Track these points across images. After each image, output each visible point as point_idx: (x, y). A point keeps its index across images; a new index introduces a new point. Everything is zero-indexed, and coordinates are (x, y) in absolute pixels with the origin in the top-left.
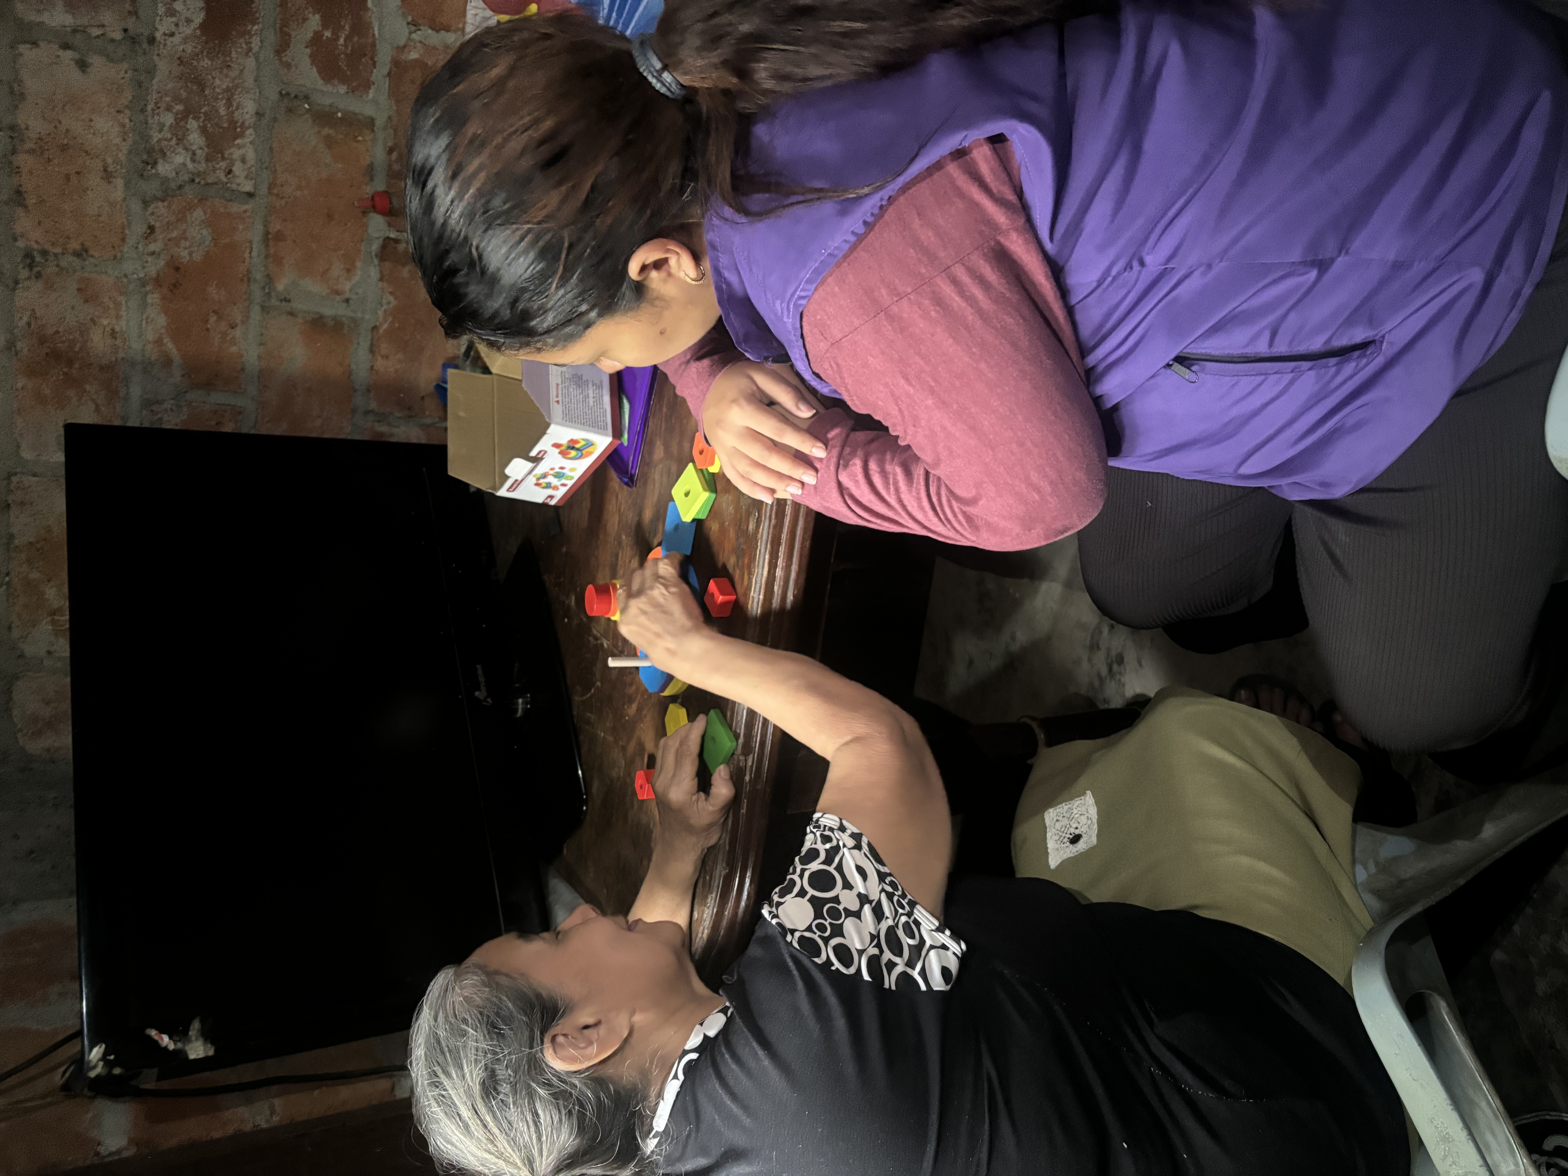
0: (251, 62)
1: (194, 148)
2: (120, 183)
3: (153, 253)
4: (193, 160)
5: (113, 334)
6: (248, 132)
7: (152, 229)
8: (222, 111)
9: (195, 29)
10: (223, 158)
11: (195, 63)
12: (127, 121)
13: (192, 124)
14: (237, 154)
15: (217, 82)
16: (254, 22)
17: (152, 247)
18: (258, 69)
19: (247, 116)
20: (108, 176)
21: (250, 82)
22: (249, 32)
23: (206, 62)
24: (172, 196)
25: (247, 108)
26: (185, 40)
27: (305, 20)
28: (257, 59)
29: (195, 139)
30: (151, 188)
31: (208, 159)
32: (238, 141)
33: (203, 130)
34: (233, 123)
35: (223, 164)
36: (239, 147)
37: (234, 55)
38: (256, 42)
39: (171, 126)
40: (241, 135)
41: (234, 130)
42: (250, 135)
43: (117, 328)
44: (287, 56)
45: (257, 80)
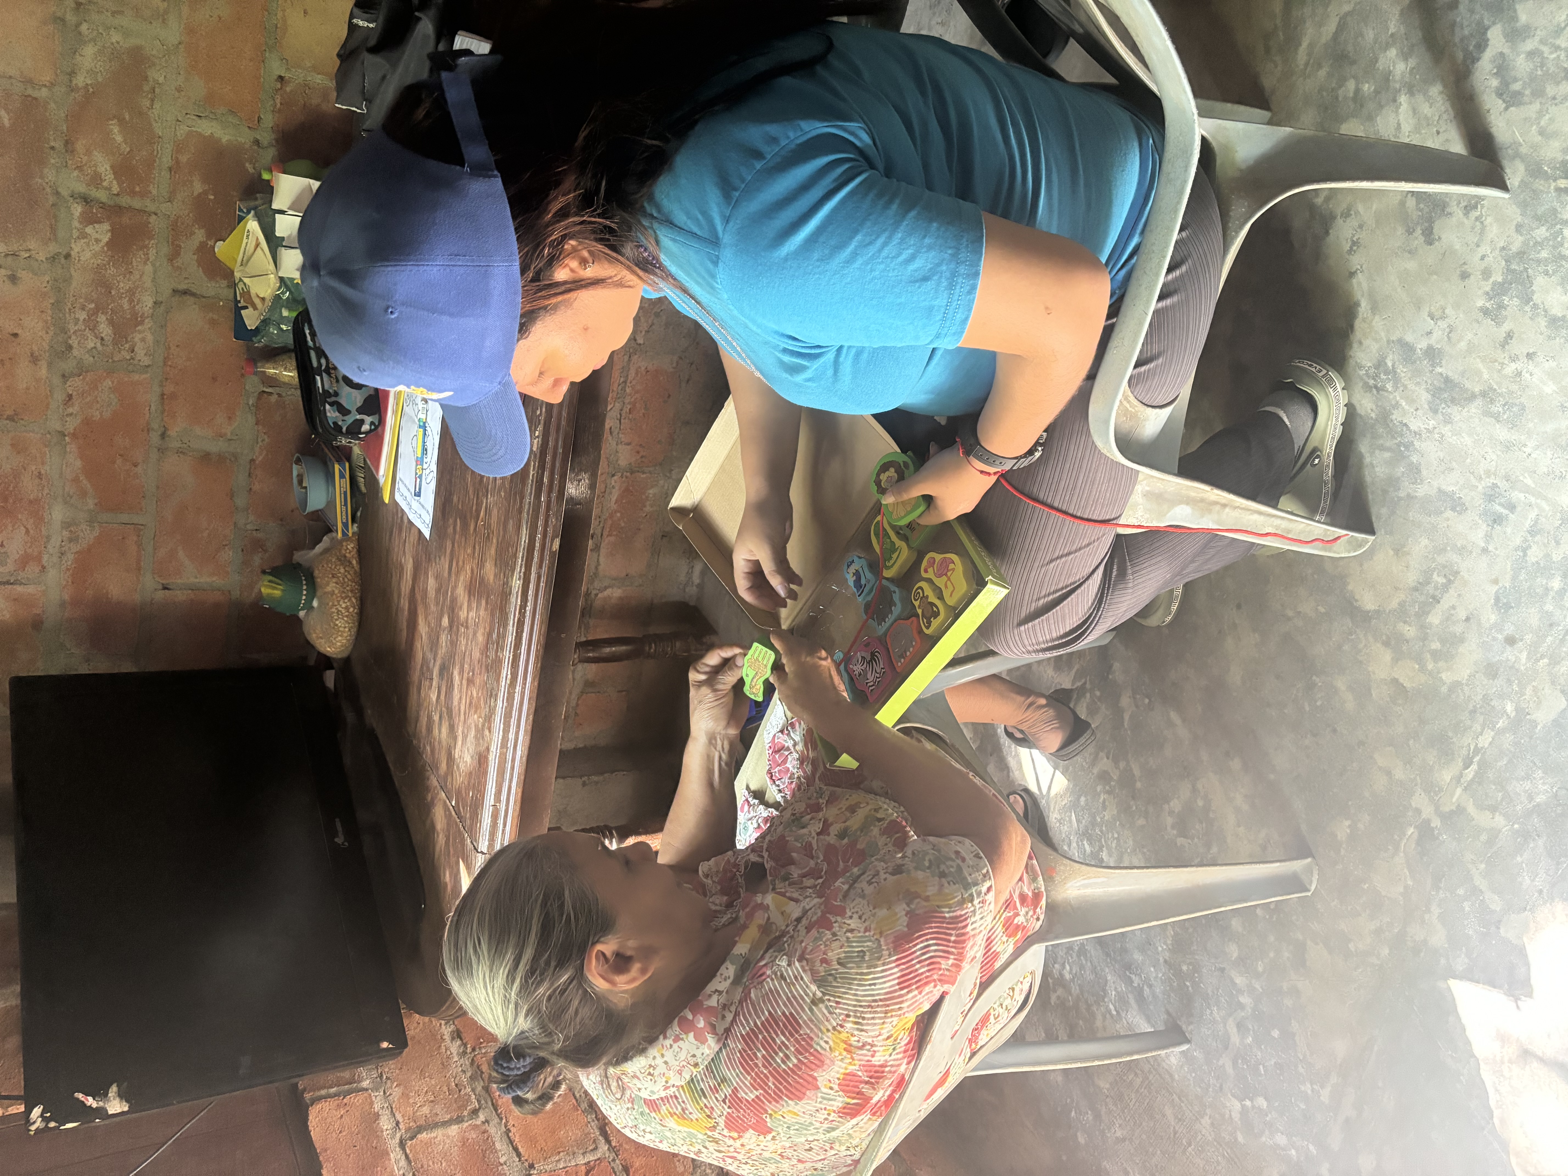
0: (149, 268)
1: (103, 335)
2: (43, 364)
3: (71, 414)
4: (102, 345)
5: (40, 476)
6: (146, 321)
7: (70, 397)
8: (126, 306)
9: (103, 247)
10: (127, 342)
11: (103, 272)
12: (49, 318)
13: (102, 318)
14: (137, 337)
15: (122, 285)
16: (151, 238)
17: (70, 410)
18: (155, 272)
19: (146, 309)
20: (34, 359)
21: (148, 284)
22: (146, 247)
23: (112, 271)
24: (87, 372)
25: (147, 302)
26: (95, 256)
27: (193, 234)
28: (153, 265)
29: (105, 329)
30: (68, 365)
31: (115, 343)
32: (139, 328)
33: (111, 322)
34: (135, 315)
35: (127, 346)
36: (140, 332)
37: (134, 264)
38: (152, 252)
39: (84, 320)
40: (142, 323)
41: (137, 320)
42: (148, 323)
43: (43, 472)
44: (178, 262)
45: (154, 280)
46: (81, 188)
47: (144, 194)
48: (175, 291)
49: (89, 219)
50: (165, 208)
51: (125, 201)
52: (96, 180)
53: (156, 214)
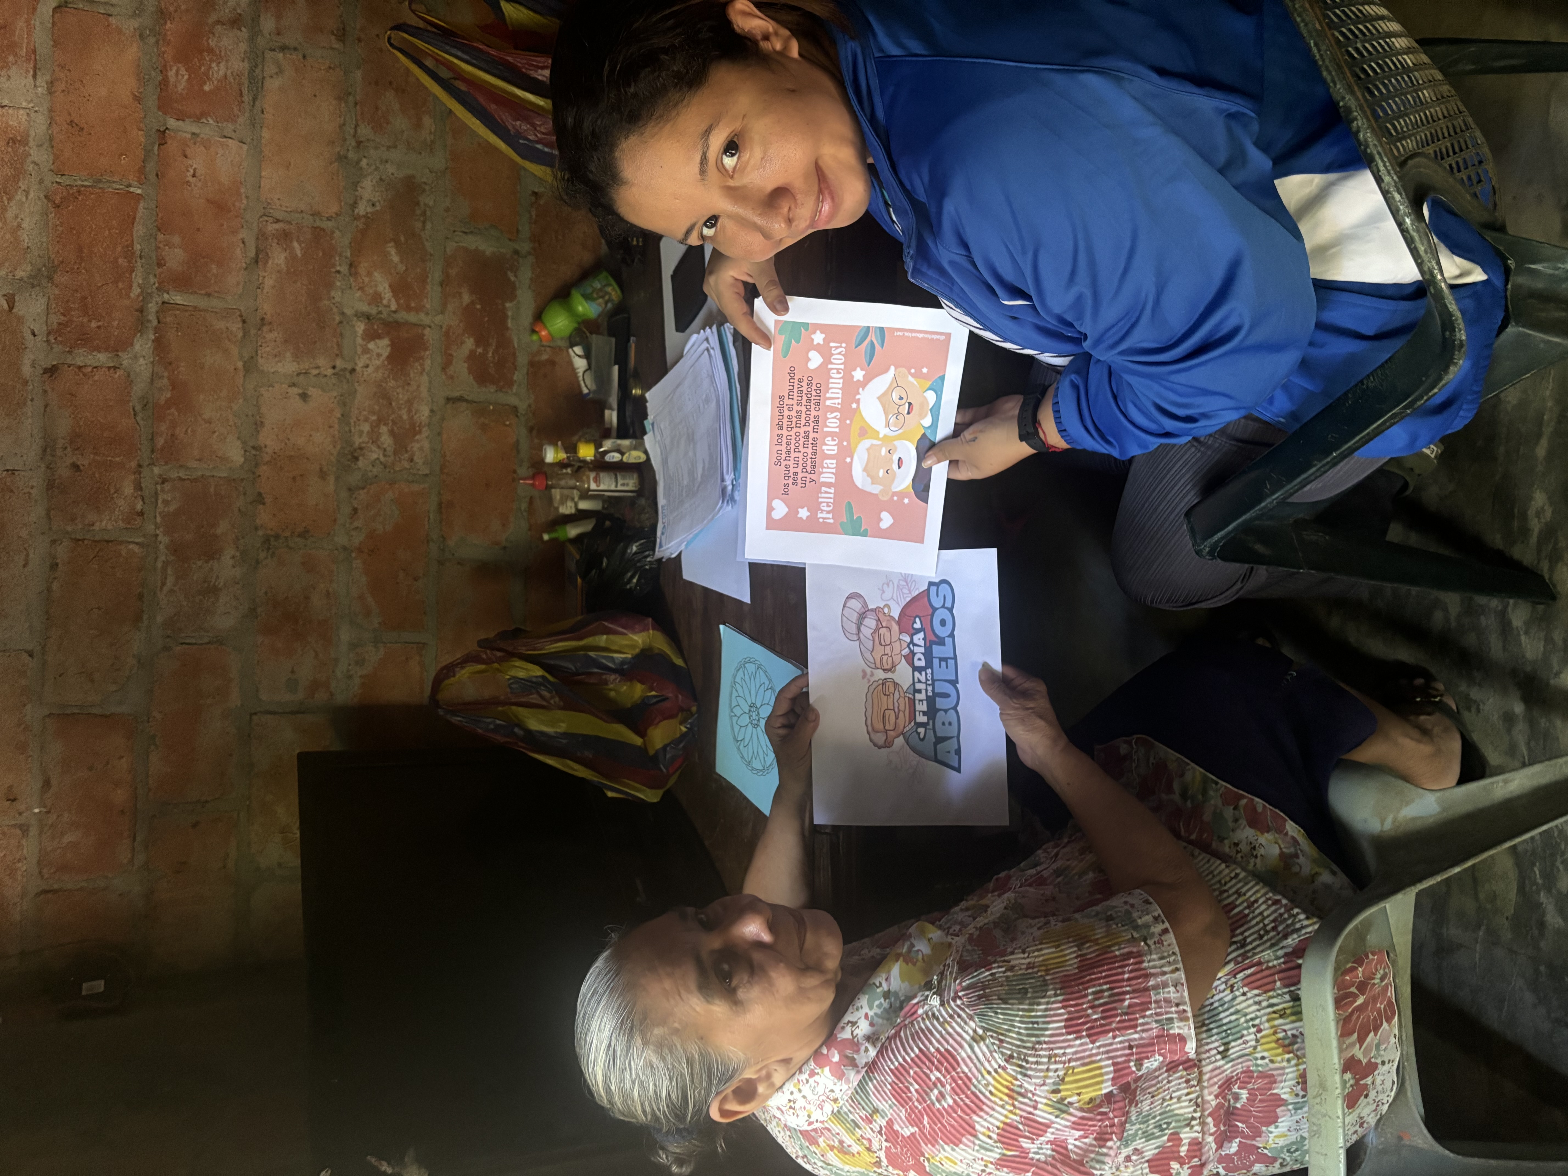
0: (425, 379)
1: (385, 446)
2: (331, 479)
3: (357, 528)
4: (384, 455)
5: (328, 594)
6: (425, 429)
7: (355, 510)
8: (405, 417)
9: (383, 361)
10: (407, 451)
11: (384, 385)
12: (336, 433)
13: (384, 429)
14: (416, 446)
15: (401, 396)
16: (426, 349)
17: (356, 524)
18: (430, 382)
19: (423, 418)
20: (323, 475)
21: (424, 393)
22: (422, 358)
23: (392, 383)
24: (371, 484)
25: (424, 412)
26: (377, 369)
27: (463, 343)
28: (428, 375)
29: (387, 440)
30: (354, 478)
31: (395, 453)
32: (417, 437)
33: (392, 433)
34: (413, 425)
35: (406, 456)
36: (418, 441)
37: (412, 375)
38: (427, 364)
39: (368, 432)
40: (420, 432)
41: (414, 430)
42: (426, 432)
43: (331, 590)
44: (451, 371)
45: (429, 391)
46: (364, 308)
47: (419, 309)
48: (449, 400)
49: (371, 335)
50: (439, 319)
51: (403, 316)
52: (376, 298)
53: (430, 327)
